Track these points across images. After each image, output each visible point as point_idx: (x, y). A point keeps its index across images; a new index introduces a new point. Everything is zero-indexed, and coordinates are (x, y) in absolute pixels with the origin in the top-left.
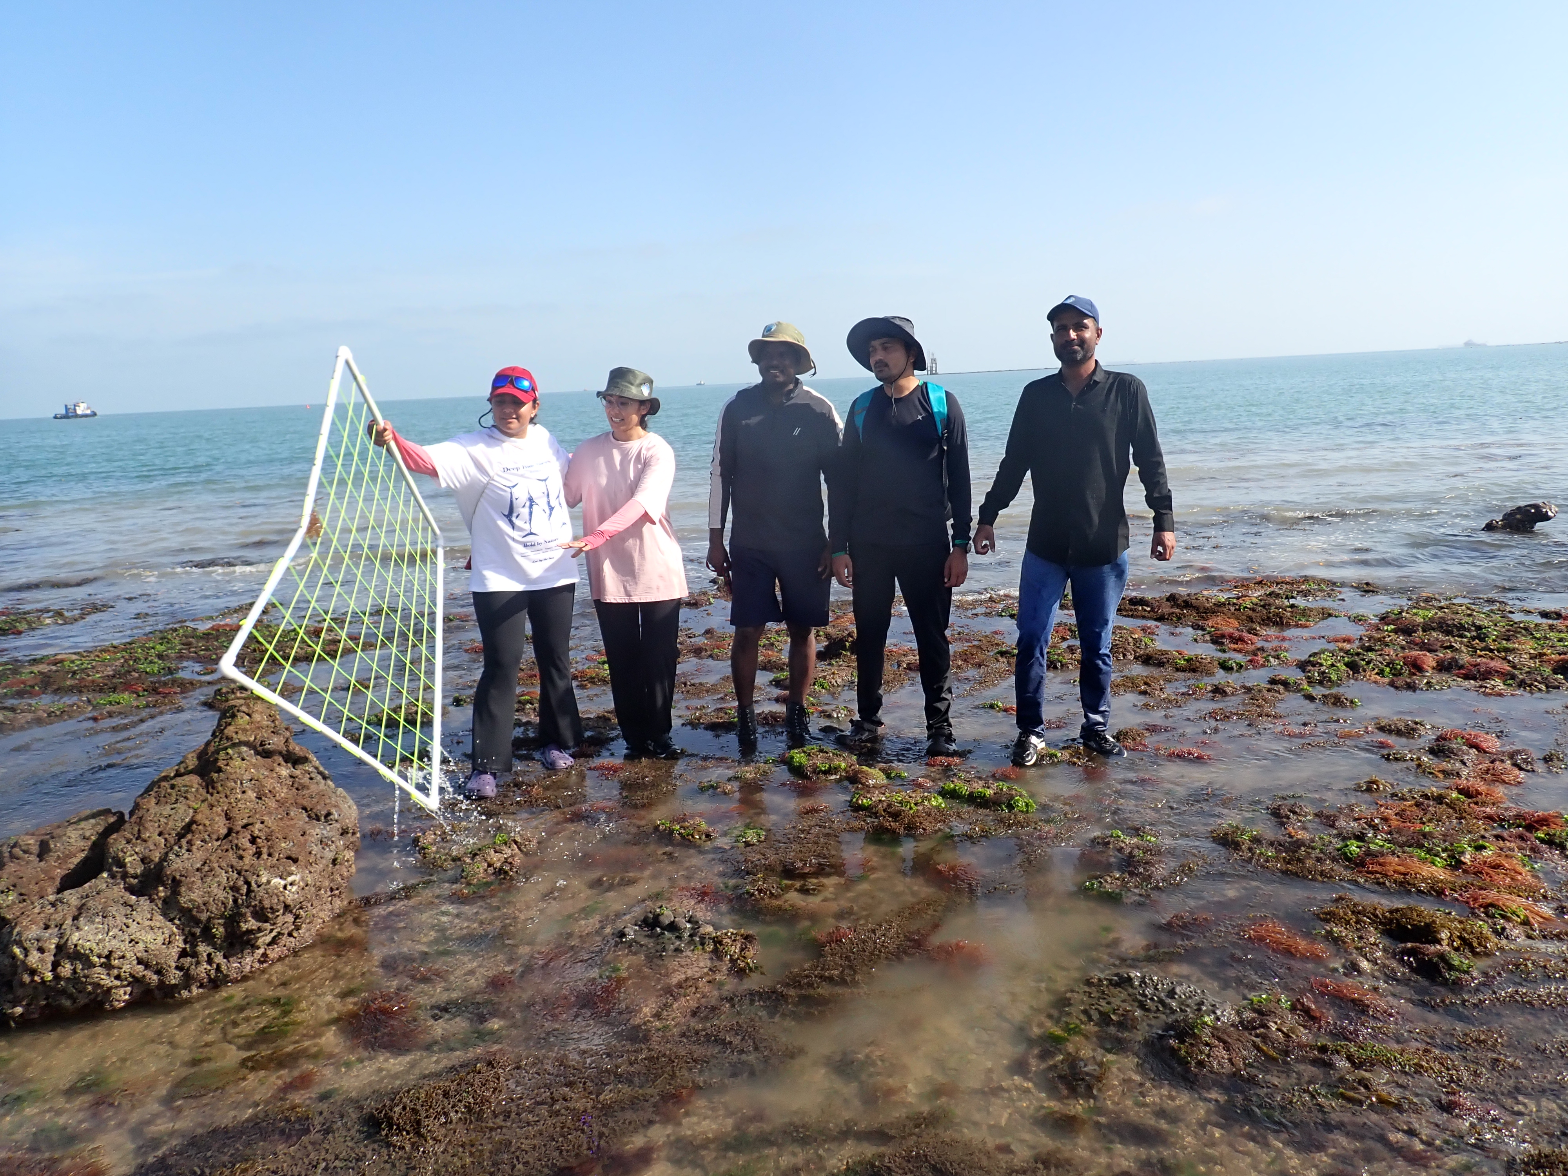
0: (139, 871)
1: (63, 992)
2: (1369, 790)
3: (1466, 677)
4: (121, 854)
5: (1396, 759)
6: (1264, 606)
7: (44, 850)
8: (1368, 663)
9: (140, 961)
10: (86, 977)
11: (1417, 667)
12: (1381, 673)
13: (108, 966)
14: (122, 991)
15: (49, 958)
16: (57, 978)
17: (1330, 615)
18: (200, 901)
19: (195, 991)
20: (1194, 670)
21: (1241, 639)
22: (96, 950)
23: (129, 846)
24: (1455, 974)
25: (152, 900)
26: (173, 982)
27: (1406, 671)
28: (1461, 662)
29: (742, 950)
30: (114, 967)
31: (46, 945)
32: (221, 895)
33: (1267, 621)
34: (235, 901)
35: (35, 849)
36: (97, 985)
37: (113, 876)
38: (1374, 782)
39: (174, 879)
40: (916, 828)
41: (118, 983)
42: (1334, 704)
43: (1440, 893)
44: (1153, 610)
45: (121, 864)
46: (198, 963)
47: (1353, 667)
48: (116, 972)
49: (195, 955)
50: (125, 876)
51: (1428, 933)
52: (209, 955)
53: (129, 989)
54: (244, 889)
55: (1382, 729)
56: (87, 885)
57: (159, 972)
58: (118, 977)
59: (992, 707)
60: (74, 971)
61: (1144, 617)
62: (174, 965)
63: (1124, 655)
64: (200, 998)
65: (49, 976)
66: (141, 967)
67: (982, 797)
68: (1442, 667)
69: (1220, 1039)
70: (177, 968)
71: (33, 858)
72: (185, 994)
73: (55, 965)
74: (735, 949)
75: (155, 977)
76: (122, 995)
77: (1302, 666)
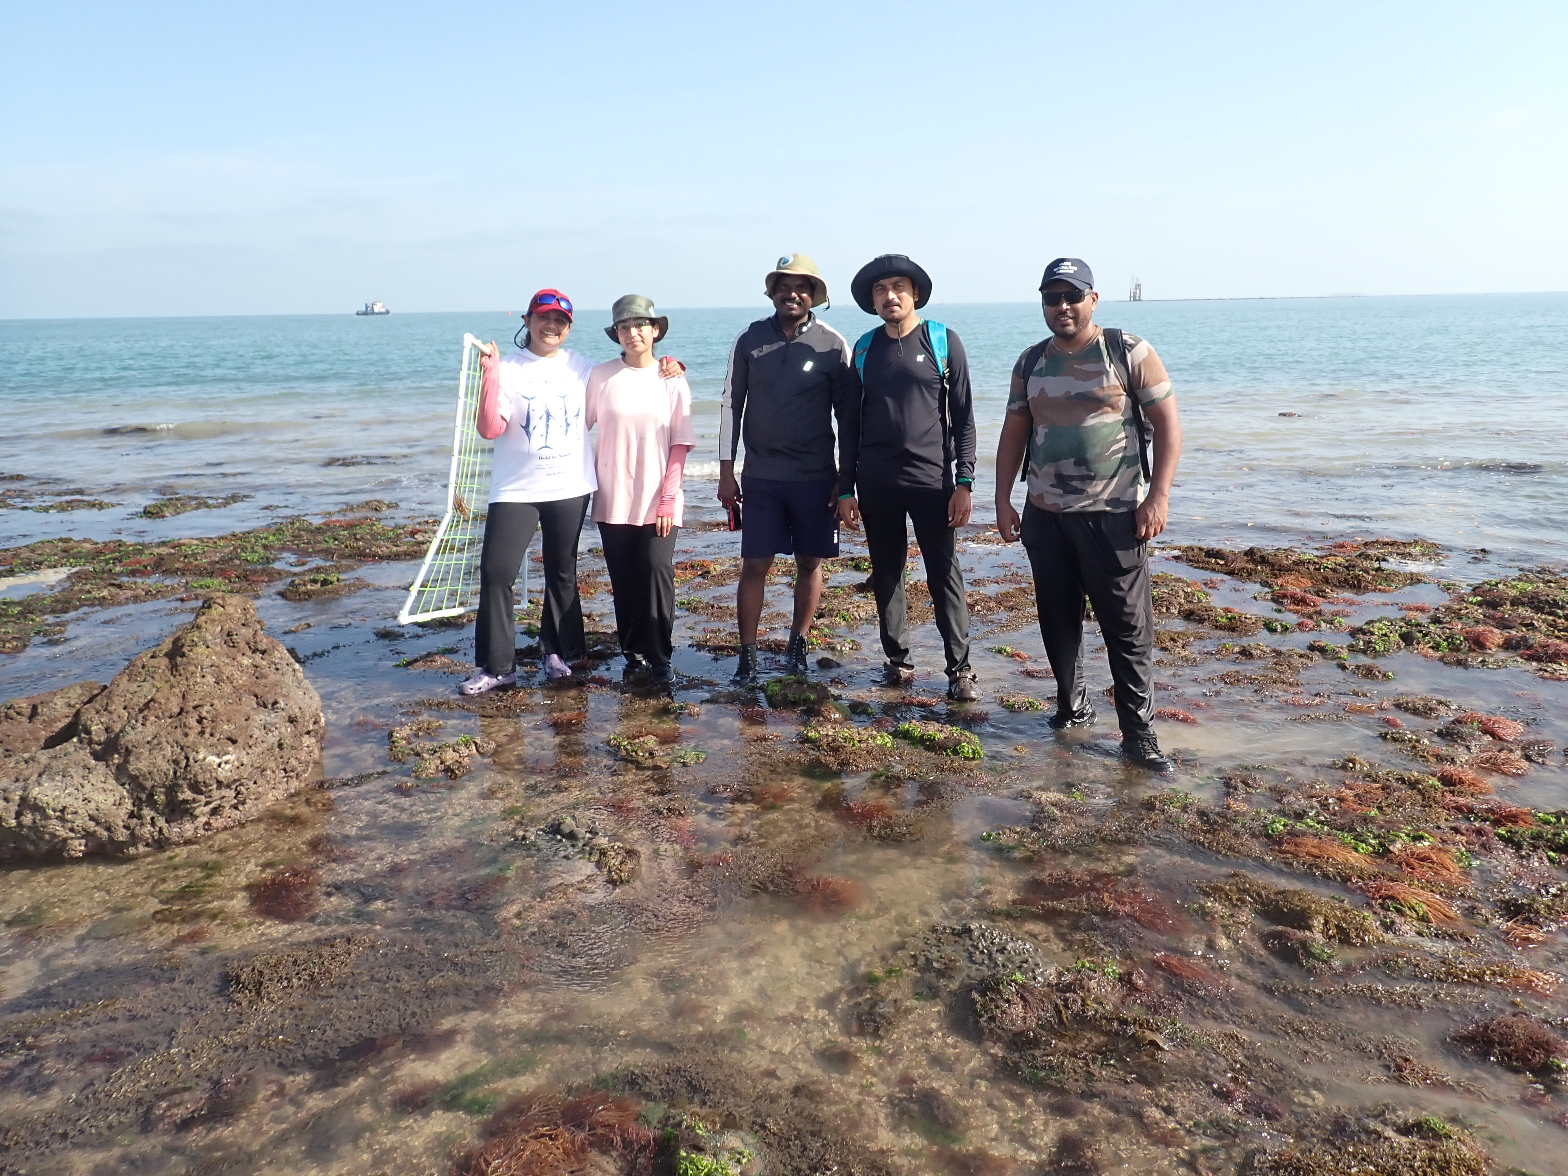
0: (102, 739)
1: (26, 838)
2: (1344, 767)
3: (1530, 658)
4: (89, 723)
5: (1395, 740)
6: (1347, 568)
7: (34, 713)
8: (1425, 635)
9: (92, 818)
10: (44, 827)
11: (1478, 643)
12: (1436, 647)
13: (62, 819)
14: (77, 842)
15: (14, 808)
16: (20, 825)
17: (1419, 581)
18: (145, 770)
19: (142, 849)
20: (1233, 630)
21: (1303, 601)
22: (52, 805)
23: (97, 716)
24: (1313, 962)
25: (108, 766)
26: (121, 839)
27: (1465, 646)
28: (1531, 642)
29: (621, 863)
30: (68, 821)
31: (11, 796)
32: (165, 766)
33: (1344, 584)
34: (175, 773)
35: (28, 711)
36: (53, 835)
37: (81, 741)
38: (1352, 761)
39: (127, 749)
40: (849, 764)
41: (72, 835)
42: (1365, 676)
43: (1347, 879)
44: (1226, 564)
45: (88, 732)
46: (142, 824)
47: (1407, 639)
48: (69, 825)
49: (140, 817)
50: (90, 742)
51: (1301, 919)
52: (152, 819)
53: (83, 841)
54: (183, 764)
55: (1398, 706)
56: (58, 748)
57: (108, 829)
58: (72, 830)
59: (999, 651)
60: (34, 822)
61: (1214, 570)
62: (121, 824)
63: (1168, 609)
64: (146, 855)
65: (13, 823)
66: (92, 823)
67: (932, 740)
68: (1508, 645)
69: (1023, 998)
70: (125, 827)
71: (24, 720)
72: (132, 851)
73: (18, 815)
74: (615, 862)
75: (105, 833)
76: (78, 847)
77: (1355, 632)
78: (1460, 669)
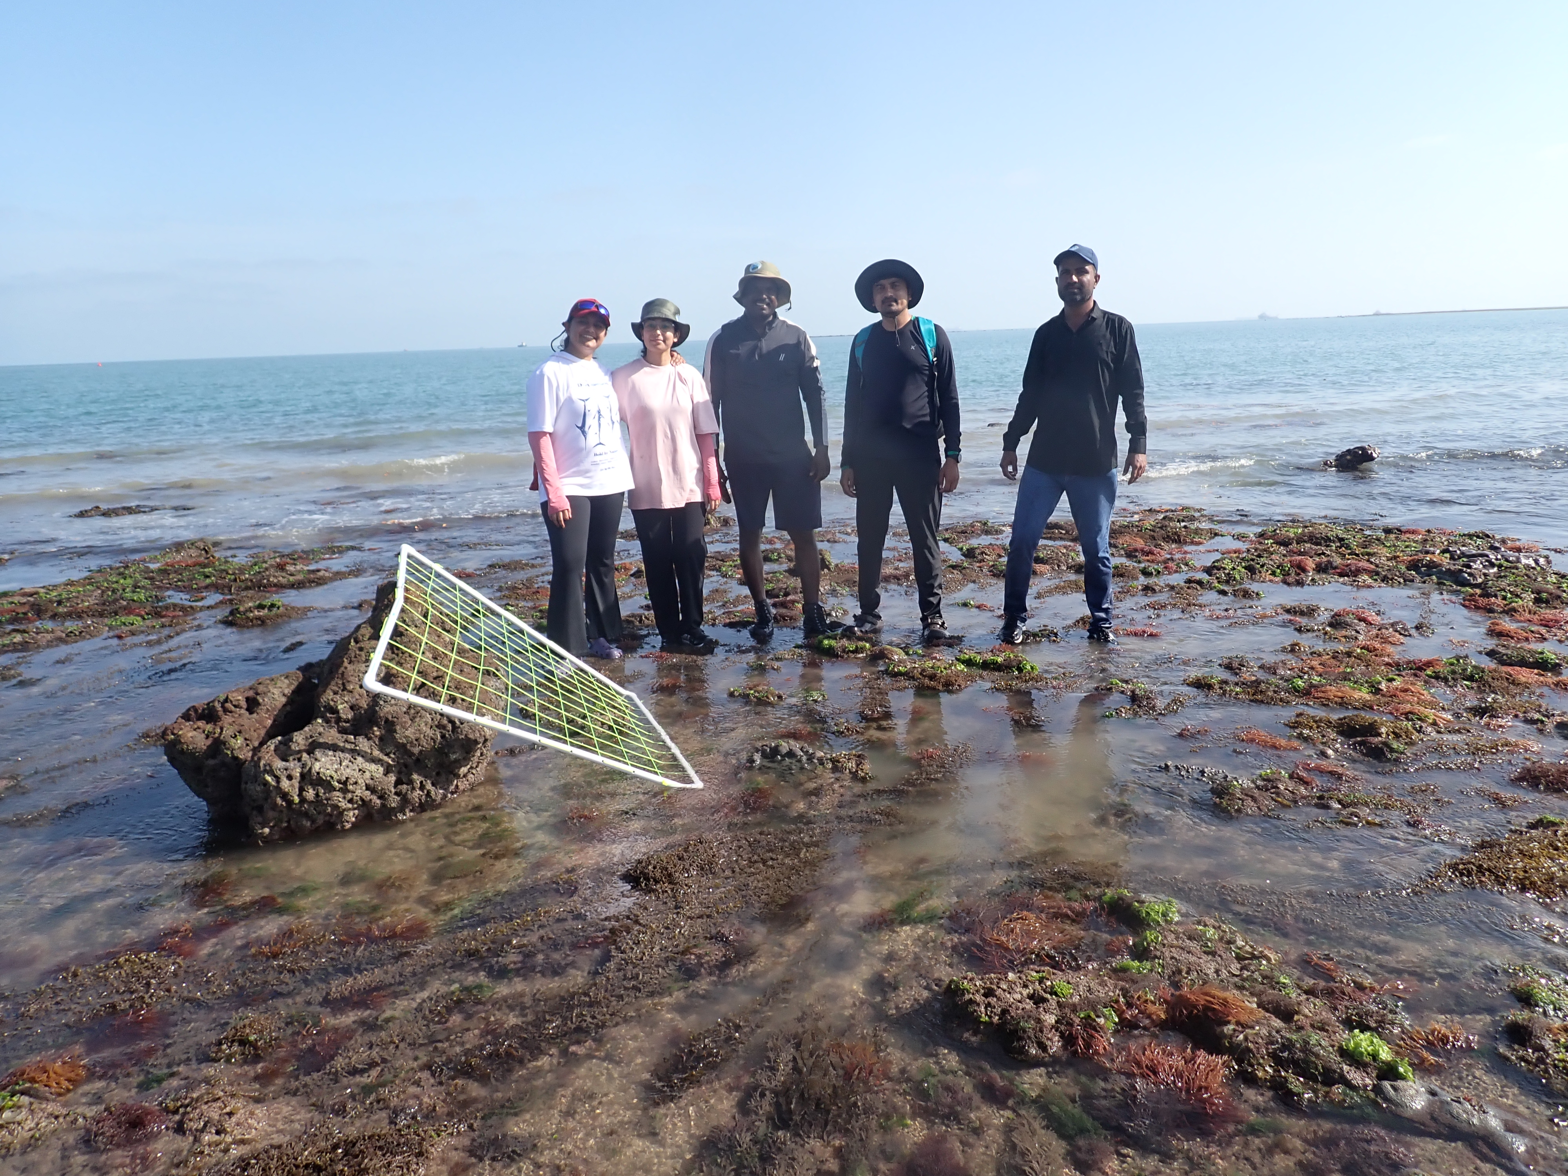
0: (350, 717)
1: (306, 815)
2: (1292, 651)
3: (1341, 575)
4: (332, 703)
5: (1308, 631)
6: (1161, 528)
7: (252, 705)
8: (1262, 566)
9: (368, 788)
10: (327, 799)
11: (1301, 568)
12: (1274, 574)
13: (345, 791)
14: (351, 814)
15: (296, 783)
16: (303, 800)
17: (1216, 534)
18: (413, 737)
19: (409, 814)
20: (1122, 575)
21: (1151, 553)
22: (335, 777)
23: (338, 697)
24: (1395, 755)
25: (369, 739)
26: (393, 805)
27: (1292, 572)
28: (1335, 564)
29: (858, 765)
30: (349, 791)
31: (293, 773)
32: (430, 733)
33: (1167, 539)
34: (443, 736)
35: (244, 704)
36: (335, 807)
37: (327, 721)
38: (1297, 644)
39: (387, 721)
40: (953, 685)
41: (350, 806)
42: (1244, 596)
43: (1371, 708)
44: (1067, 532)
45: (335, 711)
46: (413, 789)
47: (1251, 569)
48: (349, 796)
49: (410, 782)
50: (339, 720)
51: (1372, 729)
52: (421, 782)
53: (356, 812)
54: (450, 727)
55: (1288, 611)
56: (306, 729)
57: (380, 797)
58: (351, 801)
59: (965, 605)
60: (317, 795)
61: (1061, 539)
62: (393, 790)
63: (1059, 566)
64: (412, 820)
65: (297, 799)
66: (368, 793)
67: (995, 663)
68: (1321, 569)
69: (1247, 795)
70: (396, 794)
71: (243, 711)
72: (400, 817)
73: (301, 790)
74: (852, 765)
75: (378, 801)
76: (351, 816)
77: (1209, 571)
78: (1299, 588)
